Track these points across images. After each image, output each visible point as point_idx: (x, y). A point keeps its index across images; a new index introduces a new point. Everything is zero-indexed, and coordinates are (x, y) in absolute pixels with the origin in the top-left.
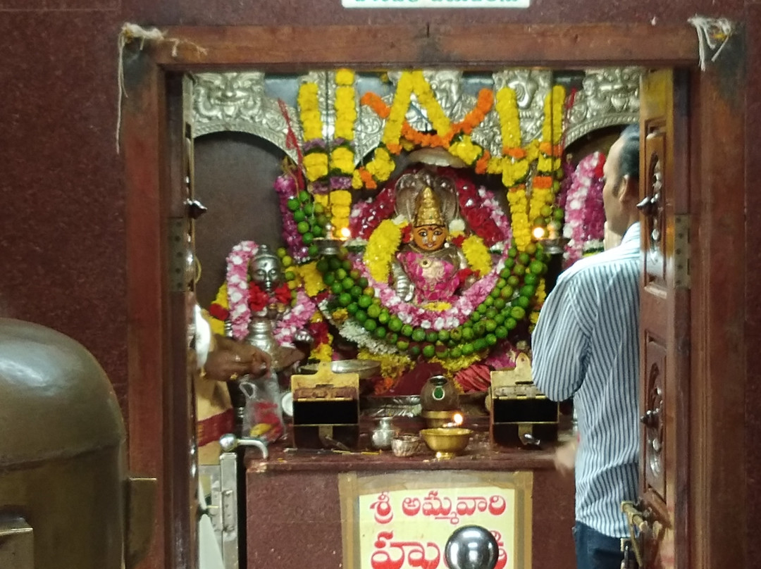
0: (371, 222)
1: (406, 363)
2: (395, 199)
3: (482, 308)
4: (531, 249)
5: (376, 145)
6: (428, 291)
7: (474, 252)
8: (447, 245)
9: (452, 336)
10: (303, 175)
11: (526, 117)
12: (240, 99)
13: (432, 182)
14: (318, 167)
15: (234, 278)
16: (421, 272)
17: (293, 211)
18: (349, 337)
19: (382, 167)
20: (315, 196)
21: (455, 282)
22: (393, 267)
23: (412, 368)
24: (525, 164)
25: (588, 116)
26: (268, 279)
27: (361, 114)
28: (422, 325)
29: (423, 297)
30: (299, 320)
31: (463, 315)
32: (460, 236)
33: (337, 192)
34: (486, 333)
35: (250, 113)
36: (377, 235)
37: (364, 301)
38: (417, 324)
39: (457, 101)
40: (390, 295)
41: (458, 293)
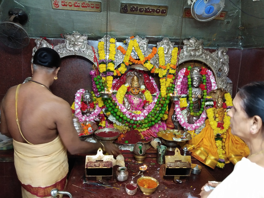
0: (118, 85)
1: (127, 129)
2: (126, 78)
3: (150, 113)
4: (166, 96)
5: (121, 62)
6: (135, 107)
7: (148, 95)
8: (140, 93)
9: (142, 122)
10: (99, 70)
11: (166, 56)
12: (80, 45)
13: (137, 74)
14: (103, 68)
15: (77, 101)
16: (133, 101)
17: (95, 81)
18: (111, 120)
19: (123, 69)
20: (102, 77)
21: (142, 104)
22: (125, 99)
23: (129, 130)
24: (166, 71)
25: (184, 57)
26: (87, 101)
27: (117, 52)
28: (133, 119)
29: (133, 109)
30: (96, 114)
31: (145, 115)
32: (144, 90)
33: (109, 76)
34: (152, 121)
35: (83, 50)
36: (120, 89)
37: (116, 110)
38: (132, 118)
39: (146, 50)
40: (124, 108)
41: (143, 108)
